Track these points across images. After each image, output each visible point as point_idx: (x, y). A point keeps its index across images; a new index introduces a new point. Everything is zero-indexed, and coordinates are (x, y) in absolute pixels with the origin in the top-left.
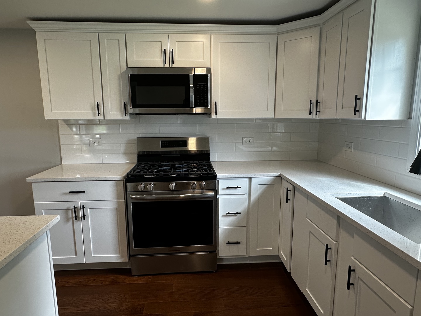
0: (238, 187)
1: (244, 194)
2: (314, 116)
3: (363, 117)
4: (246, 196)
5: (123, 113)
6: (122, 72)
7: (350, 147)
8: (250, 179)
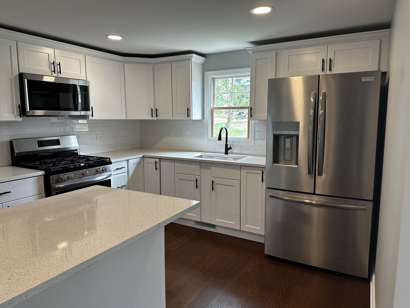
0: (122, 168)
1: (125, 172)
2: (155, 118)
3: (191, 119)
4: (126, 174)
5: (16, 115)
6: (14, 76)
7: (170, 136)
8: (128, 161)
